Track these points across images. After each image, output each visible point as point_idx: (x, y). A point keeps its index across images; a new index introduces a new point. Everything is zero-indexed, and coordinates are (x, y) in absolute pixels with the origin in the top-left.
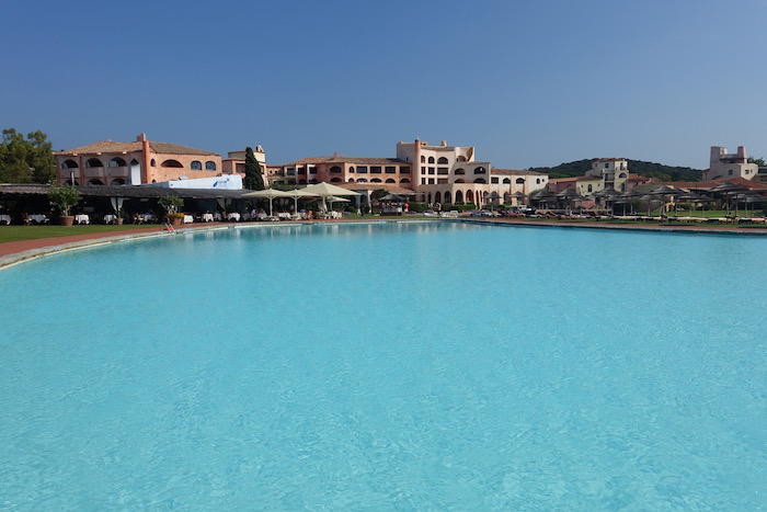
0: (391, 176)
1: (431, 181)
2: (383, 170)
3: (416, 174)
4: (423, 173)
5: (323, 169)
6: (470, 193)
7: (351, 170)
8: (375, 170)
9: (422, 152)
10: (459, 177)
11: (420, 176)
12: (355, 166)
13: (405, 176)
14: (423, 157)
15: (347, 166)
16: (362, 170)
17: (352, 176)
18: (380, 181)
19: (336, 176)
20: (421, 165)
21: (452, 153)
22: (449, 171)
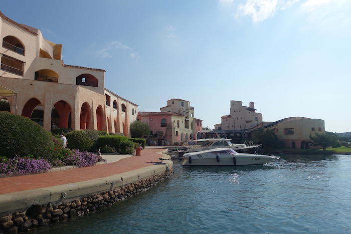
21: (34, 37)
22: (26, 68)
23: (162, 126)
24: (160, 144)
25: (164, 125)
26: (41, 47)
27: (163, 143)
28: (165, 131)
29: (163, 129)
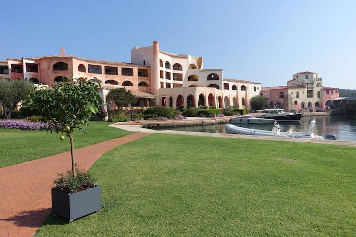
0: (128, 78)
1: (168, 85)
2: (120, 72)
3: (155, 77)
4: (162, 77)
5: (44, 66)
6: (211, 97)
7: (81, 68)
8: (110, 70)
9: (160, 56)
10: (192, 83)
11: (159, 80)
12: (86, 65)
13: (144, 79)
14: (161, 61)
15: (76, 64)
16: (95, 69)
17: (82, 75)
18: (116, 83)
19: (61, 74)
20: (159, 69)
21: (186, 60)
22: (184, 77)
23: (280, 98)
25: (282, 96)
26: (190, 63)
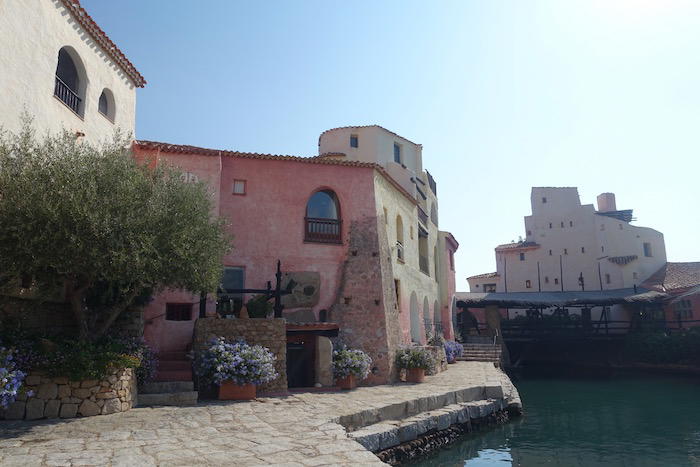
23: (310, 237)
24: (301, 376)
25: (321, 229)
27: (325, 364)
28: (329, 276)
29: (321, 262)
